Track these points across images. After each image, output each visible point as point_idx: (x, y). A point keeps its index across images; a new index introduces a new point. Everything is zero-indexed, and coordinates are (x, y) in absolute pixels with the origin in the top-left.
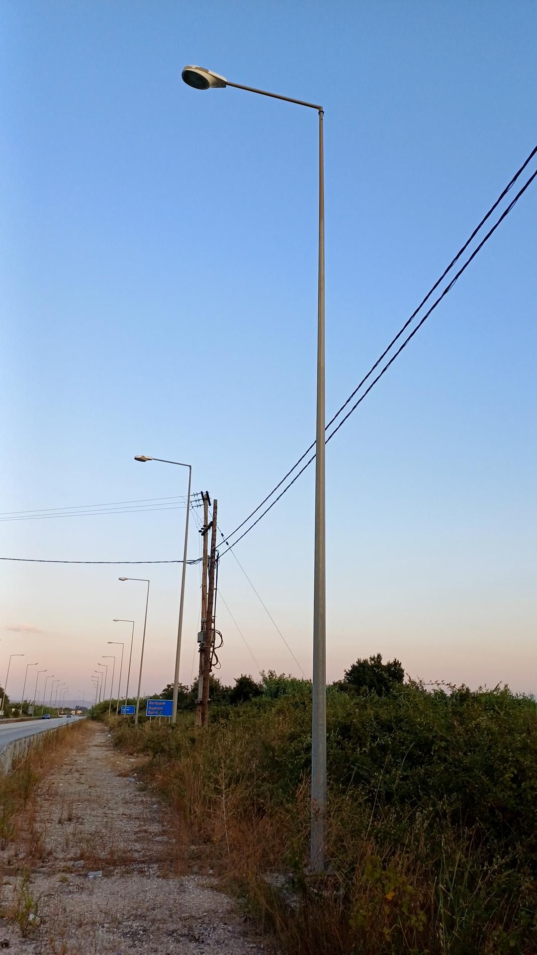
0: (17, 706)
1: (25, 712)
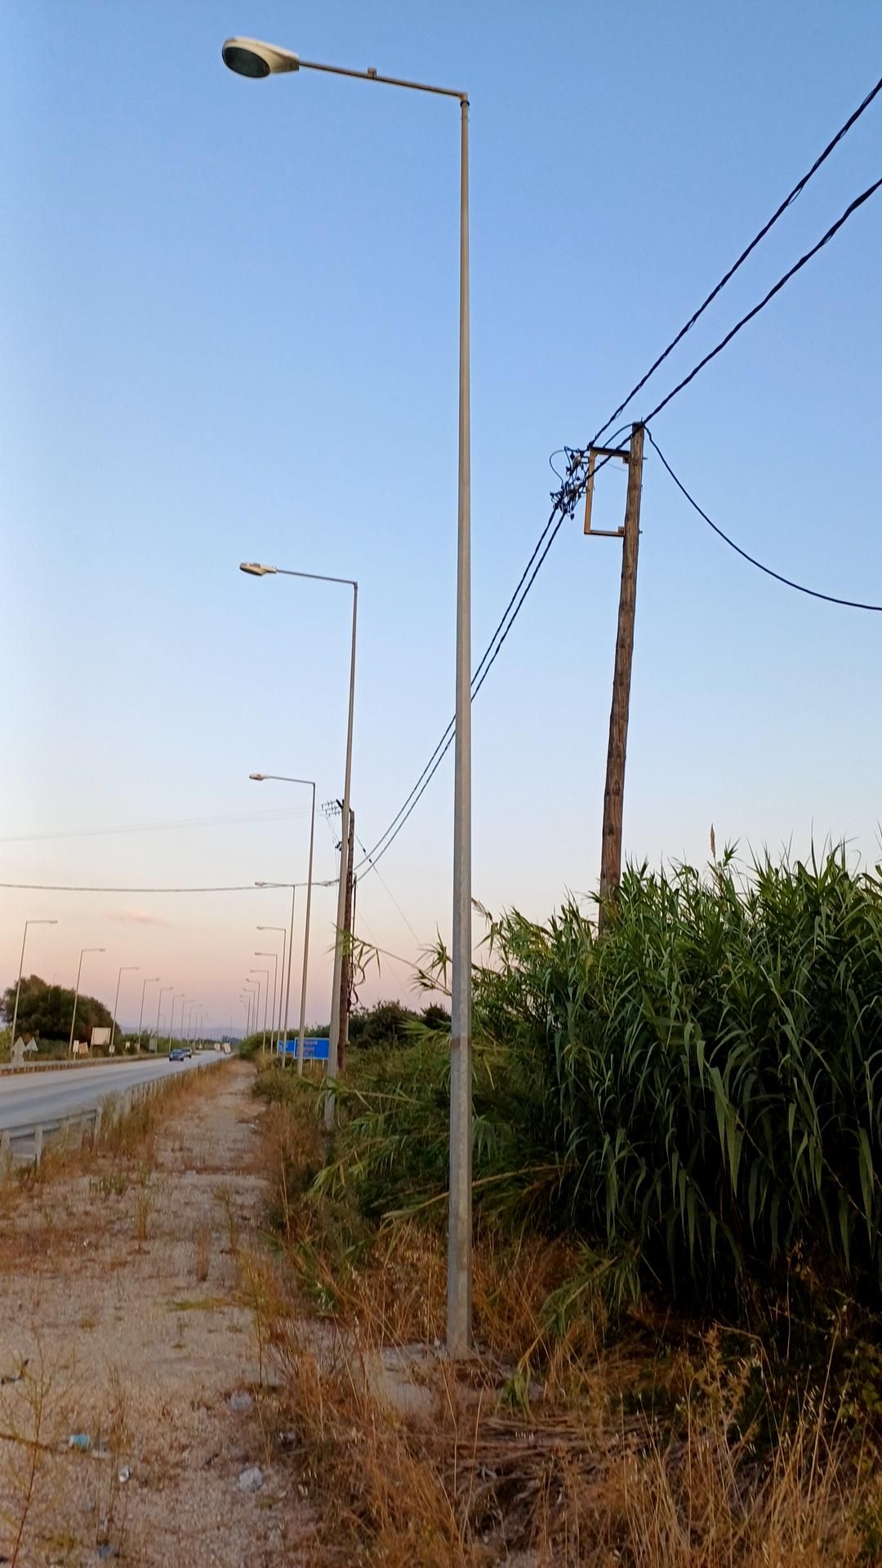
0: (133, 1039)
1: (145, 1047)
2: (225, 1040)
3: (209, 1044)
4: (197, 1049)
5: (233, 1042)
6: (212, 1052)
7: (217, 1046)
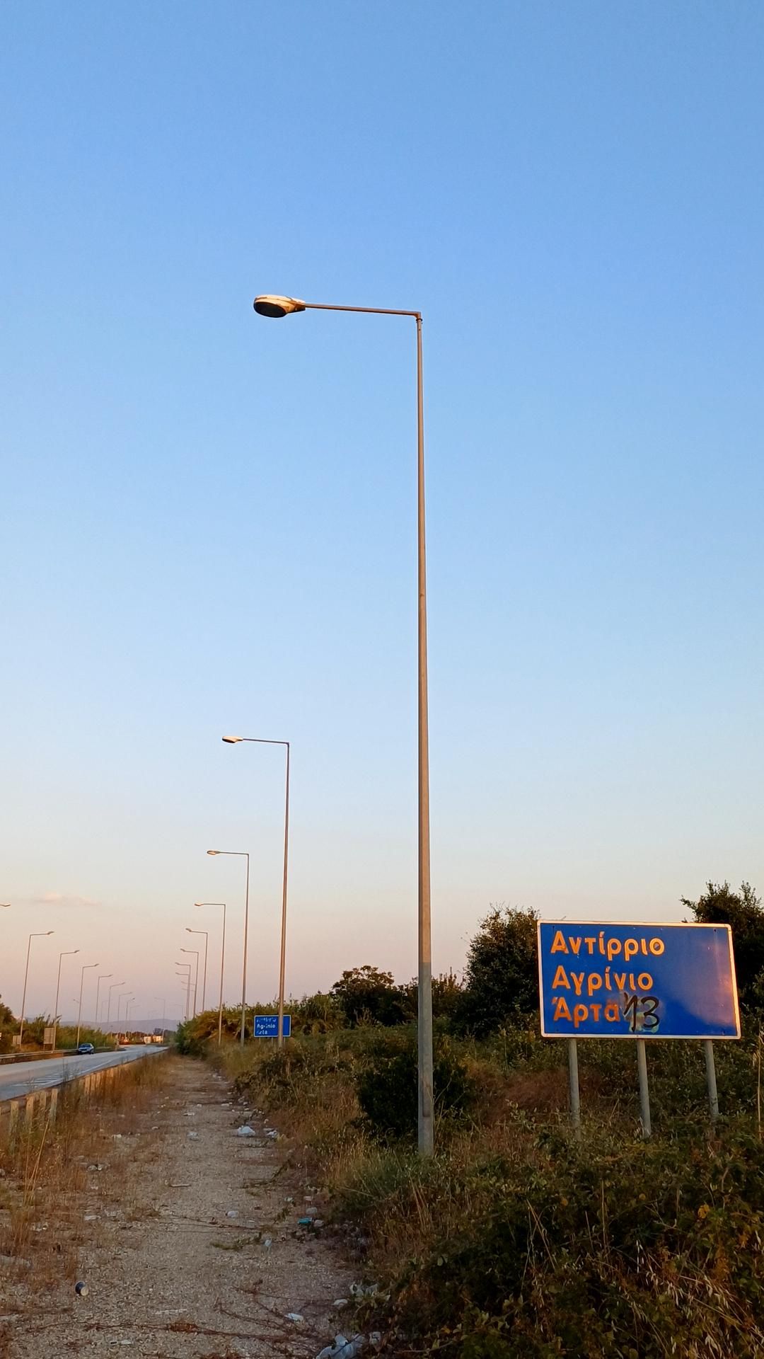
2: (157, 1033)
3: (136, 1038)
4: (121, 1043)
5: (166, 1034)
6: (141, 1047)
7: (147, 1040)
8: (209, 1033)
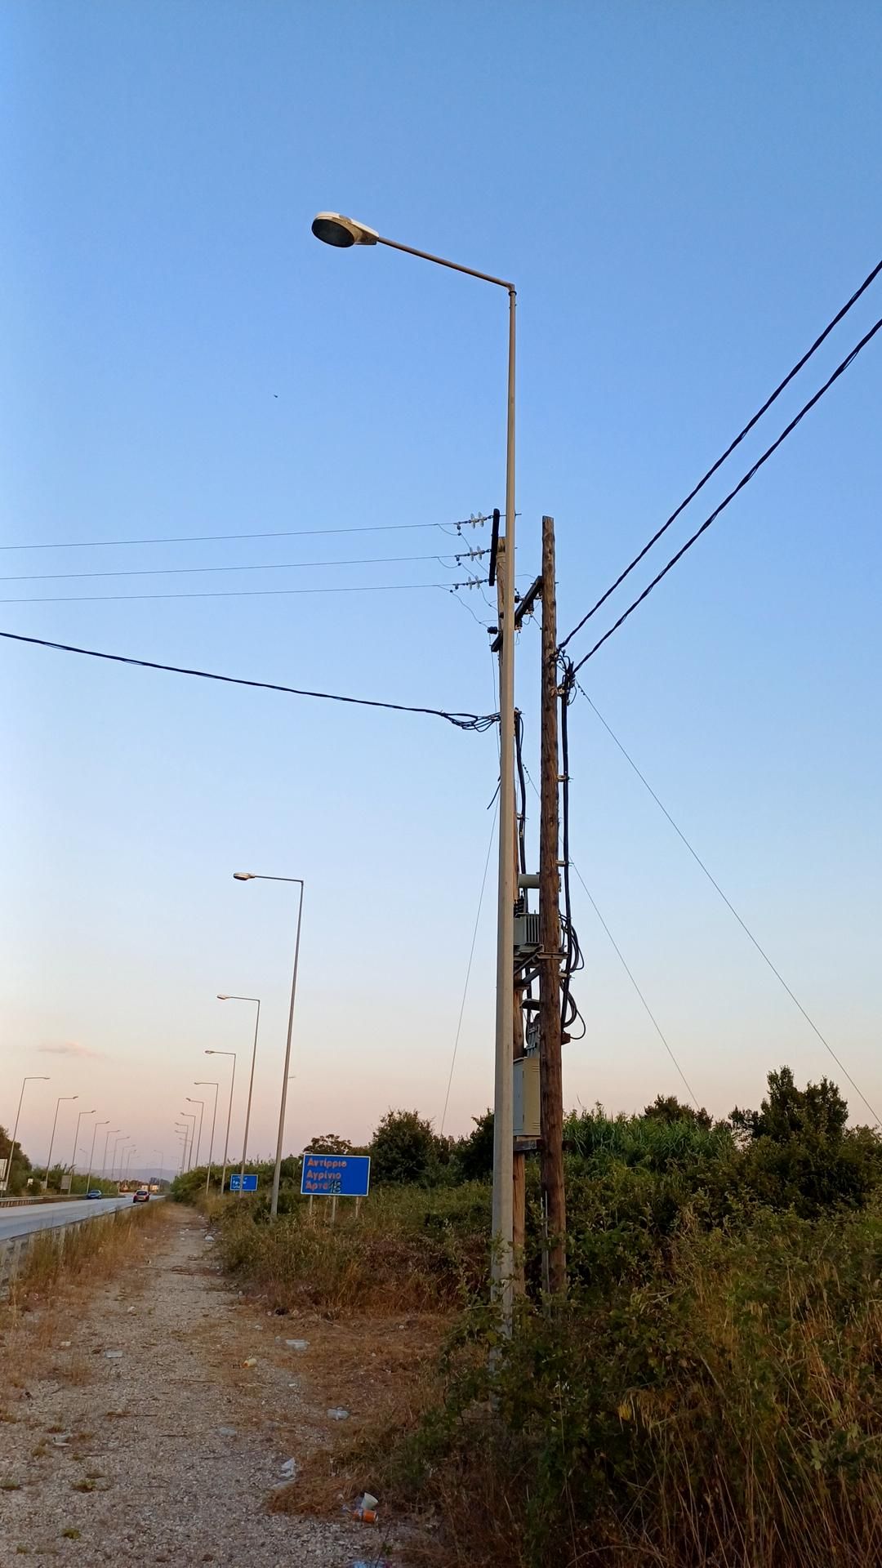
8: (199, 1186)
